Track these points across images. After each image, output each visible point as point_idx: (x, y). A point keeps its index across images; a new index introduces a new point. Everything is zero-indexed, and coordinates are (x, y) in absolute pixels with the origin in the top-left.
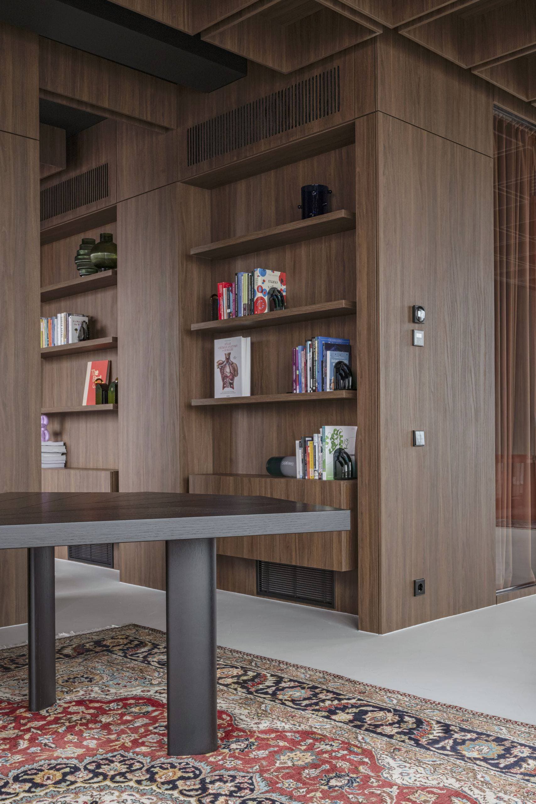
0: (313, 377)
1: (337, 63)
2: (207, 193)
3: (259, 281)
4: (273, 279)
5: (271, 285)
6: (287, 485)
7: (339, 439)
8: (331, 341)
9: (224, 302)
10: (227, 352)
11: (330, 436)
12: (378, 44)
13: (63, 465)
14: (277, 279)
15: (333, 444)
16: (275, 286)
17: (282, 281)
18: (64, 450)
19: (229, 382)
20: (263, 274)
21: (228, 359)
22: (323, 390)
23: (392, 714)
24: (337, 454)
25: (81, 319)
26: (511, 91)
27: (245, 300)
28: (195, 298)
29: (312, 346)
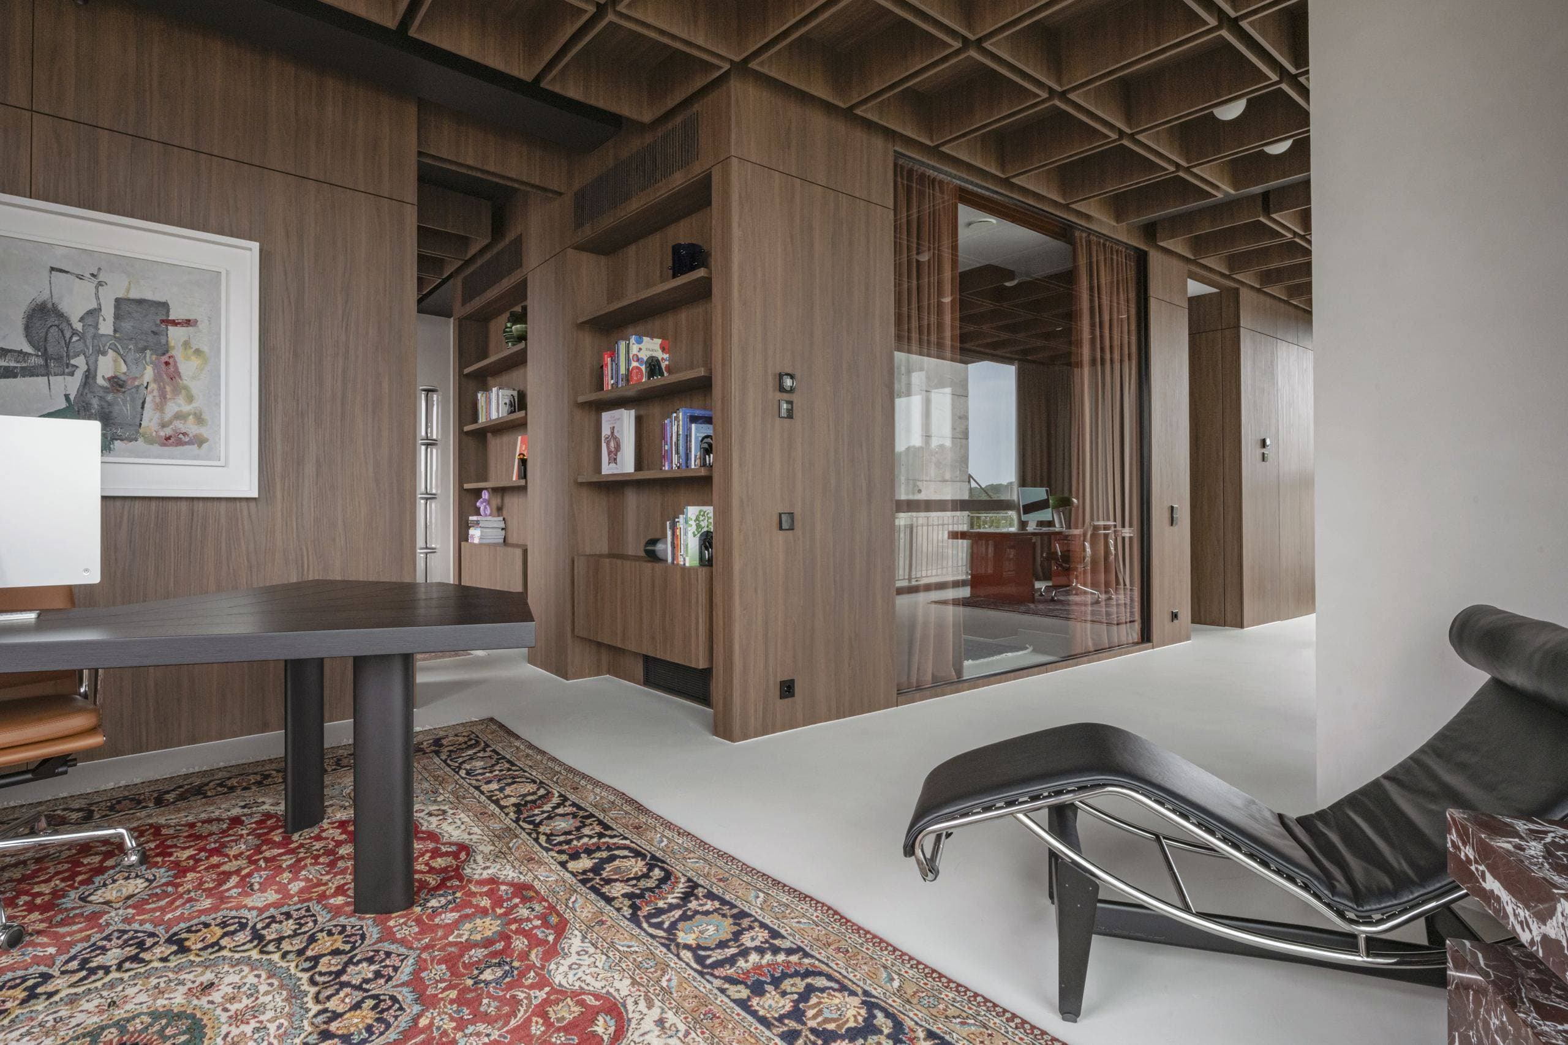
0: (677, 453)
1: (696, 107)
2: (603, 260)
3: (634, 349)
4: (651, 347)
5: (649, 354)
6: (653, 570)
7: (706, 521)
8: (697, 413)
9: (608, 371)
10: (612, 426)
11: (694, 518)
12: (732, 82)
13: (502, 541)
14: (658, 347)
15: (698, 526)
16: (655, 354)
17: (663, 349)
18: (503, 526)
19: (613, 460)
20: (639, 342)
21: (612, 433)
22: (687, 467)
23: (644, 863)
24: (703, 538)
25: (509, 392)
26: (909, 133)
27: (623, 371)
28: (587, 371)
29: (677, 418)
